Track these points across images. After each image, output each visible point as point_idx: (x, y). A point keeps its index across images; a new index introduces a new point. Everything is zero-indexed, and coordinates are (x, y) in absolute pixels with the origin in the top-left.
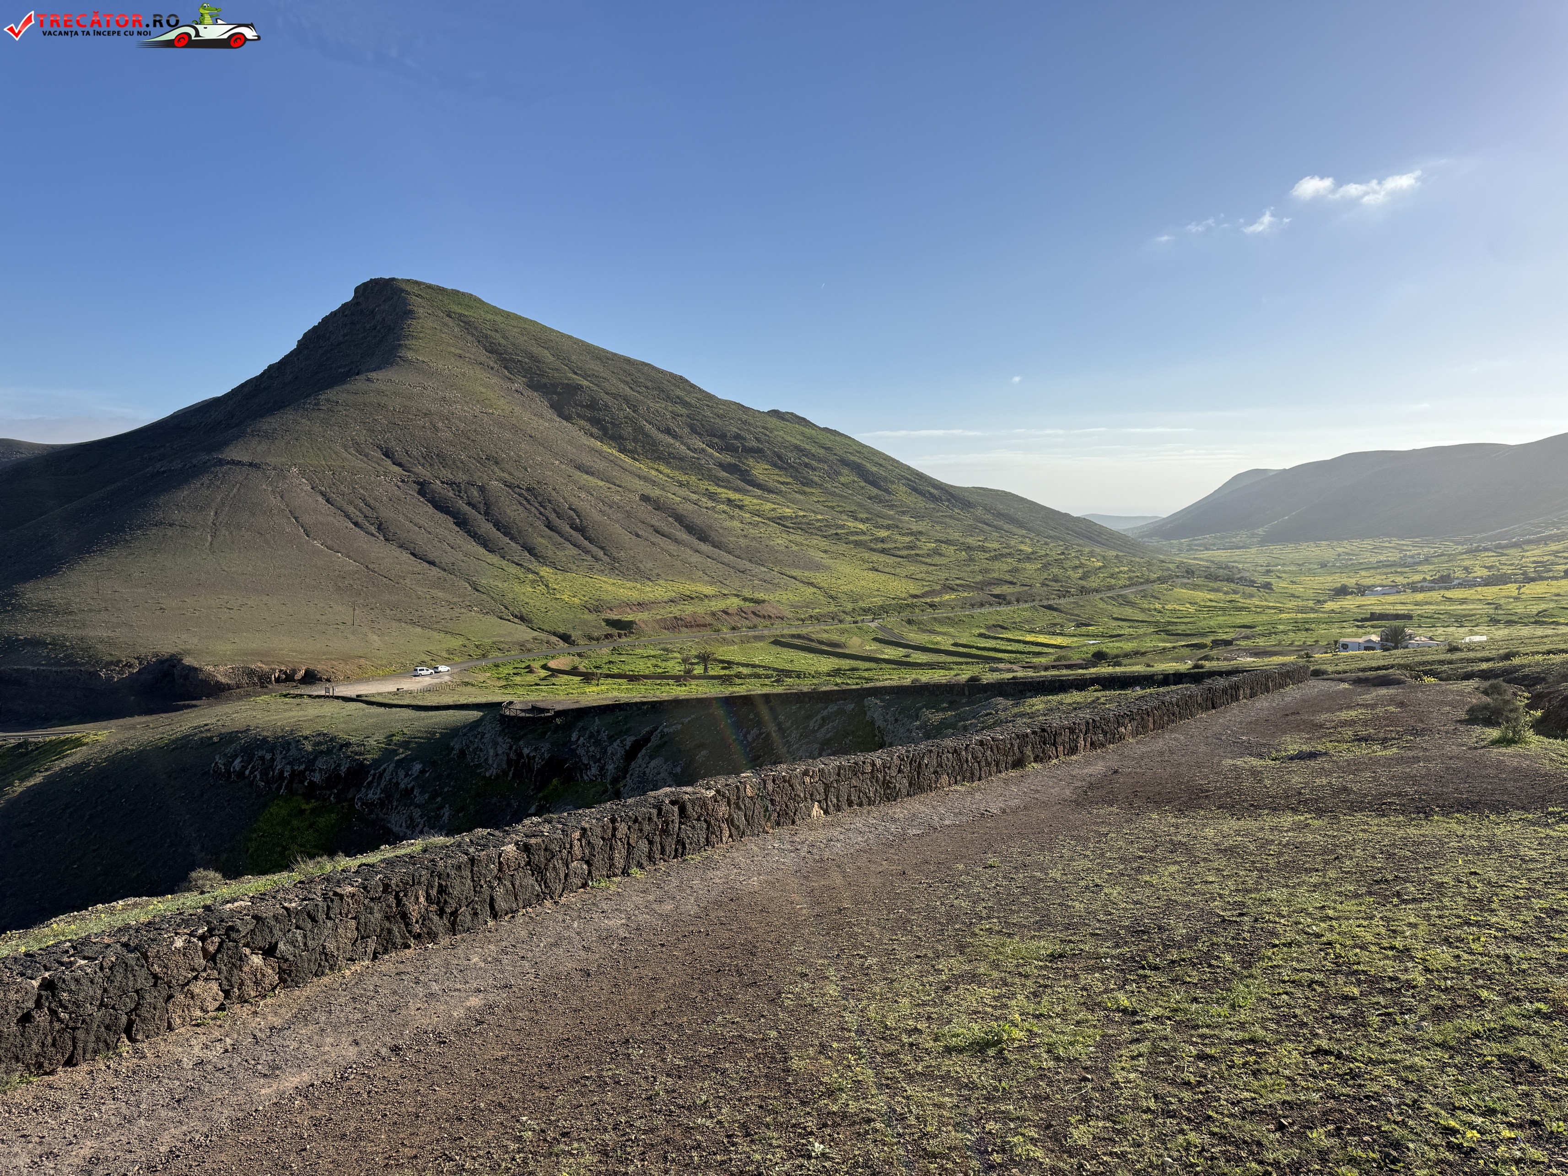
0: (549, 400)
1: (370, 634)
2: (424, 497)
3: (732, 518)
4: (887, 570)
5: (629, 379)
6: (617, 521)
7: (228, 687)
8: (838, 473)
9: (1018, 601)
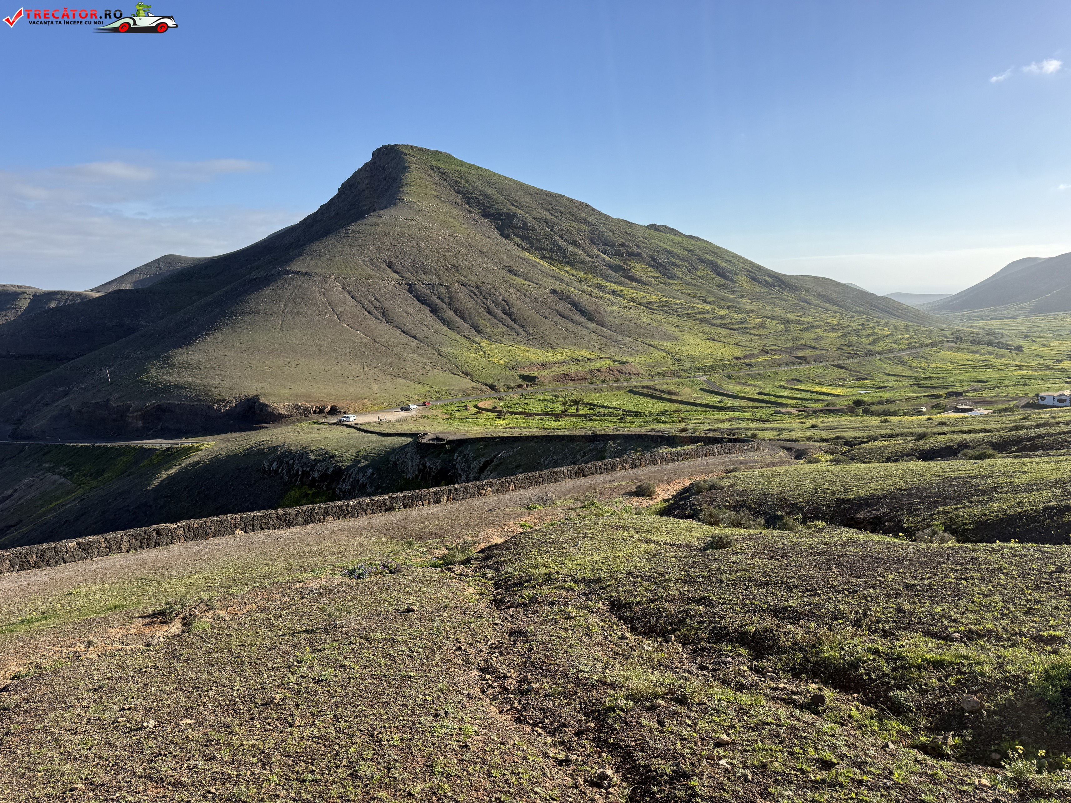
0: (496, 224)
1: (372, 384)
2: (411, 293)
3: (613, 304)
4: (720, 339)
5: (549, 207)
6: (533, 308)
7: (286, 416)
8: (696, 269)
9: (815, 361)
